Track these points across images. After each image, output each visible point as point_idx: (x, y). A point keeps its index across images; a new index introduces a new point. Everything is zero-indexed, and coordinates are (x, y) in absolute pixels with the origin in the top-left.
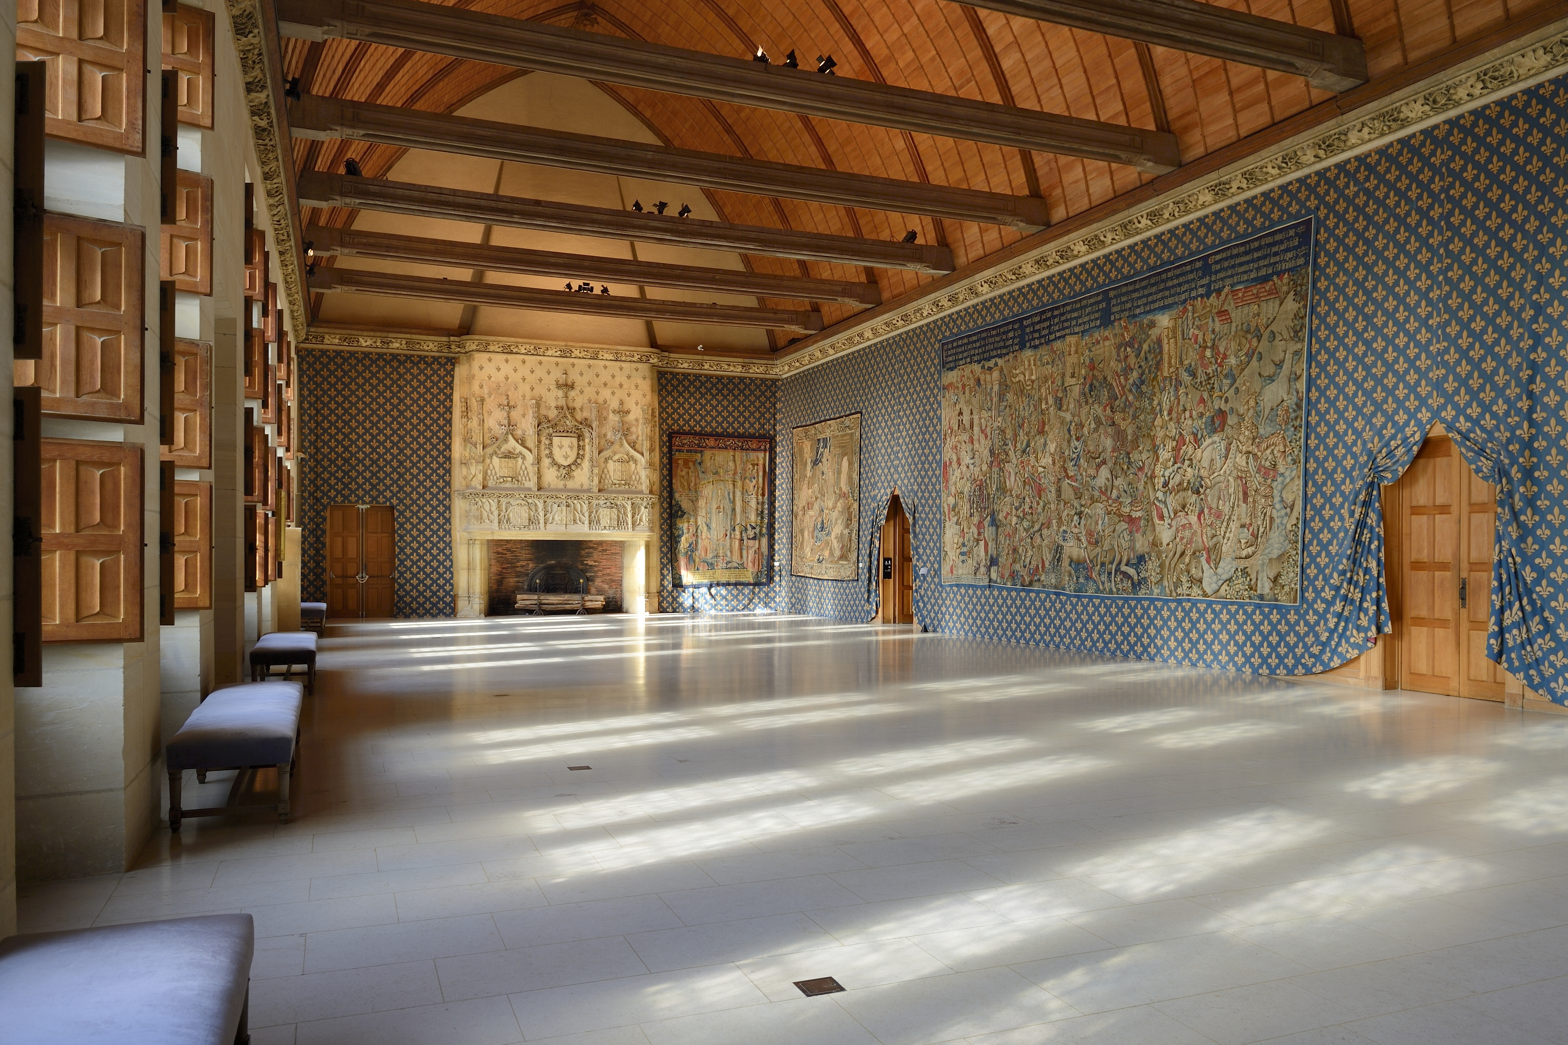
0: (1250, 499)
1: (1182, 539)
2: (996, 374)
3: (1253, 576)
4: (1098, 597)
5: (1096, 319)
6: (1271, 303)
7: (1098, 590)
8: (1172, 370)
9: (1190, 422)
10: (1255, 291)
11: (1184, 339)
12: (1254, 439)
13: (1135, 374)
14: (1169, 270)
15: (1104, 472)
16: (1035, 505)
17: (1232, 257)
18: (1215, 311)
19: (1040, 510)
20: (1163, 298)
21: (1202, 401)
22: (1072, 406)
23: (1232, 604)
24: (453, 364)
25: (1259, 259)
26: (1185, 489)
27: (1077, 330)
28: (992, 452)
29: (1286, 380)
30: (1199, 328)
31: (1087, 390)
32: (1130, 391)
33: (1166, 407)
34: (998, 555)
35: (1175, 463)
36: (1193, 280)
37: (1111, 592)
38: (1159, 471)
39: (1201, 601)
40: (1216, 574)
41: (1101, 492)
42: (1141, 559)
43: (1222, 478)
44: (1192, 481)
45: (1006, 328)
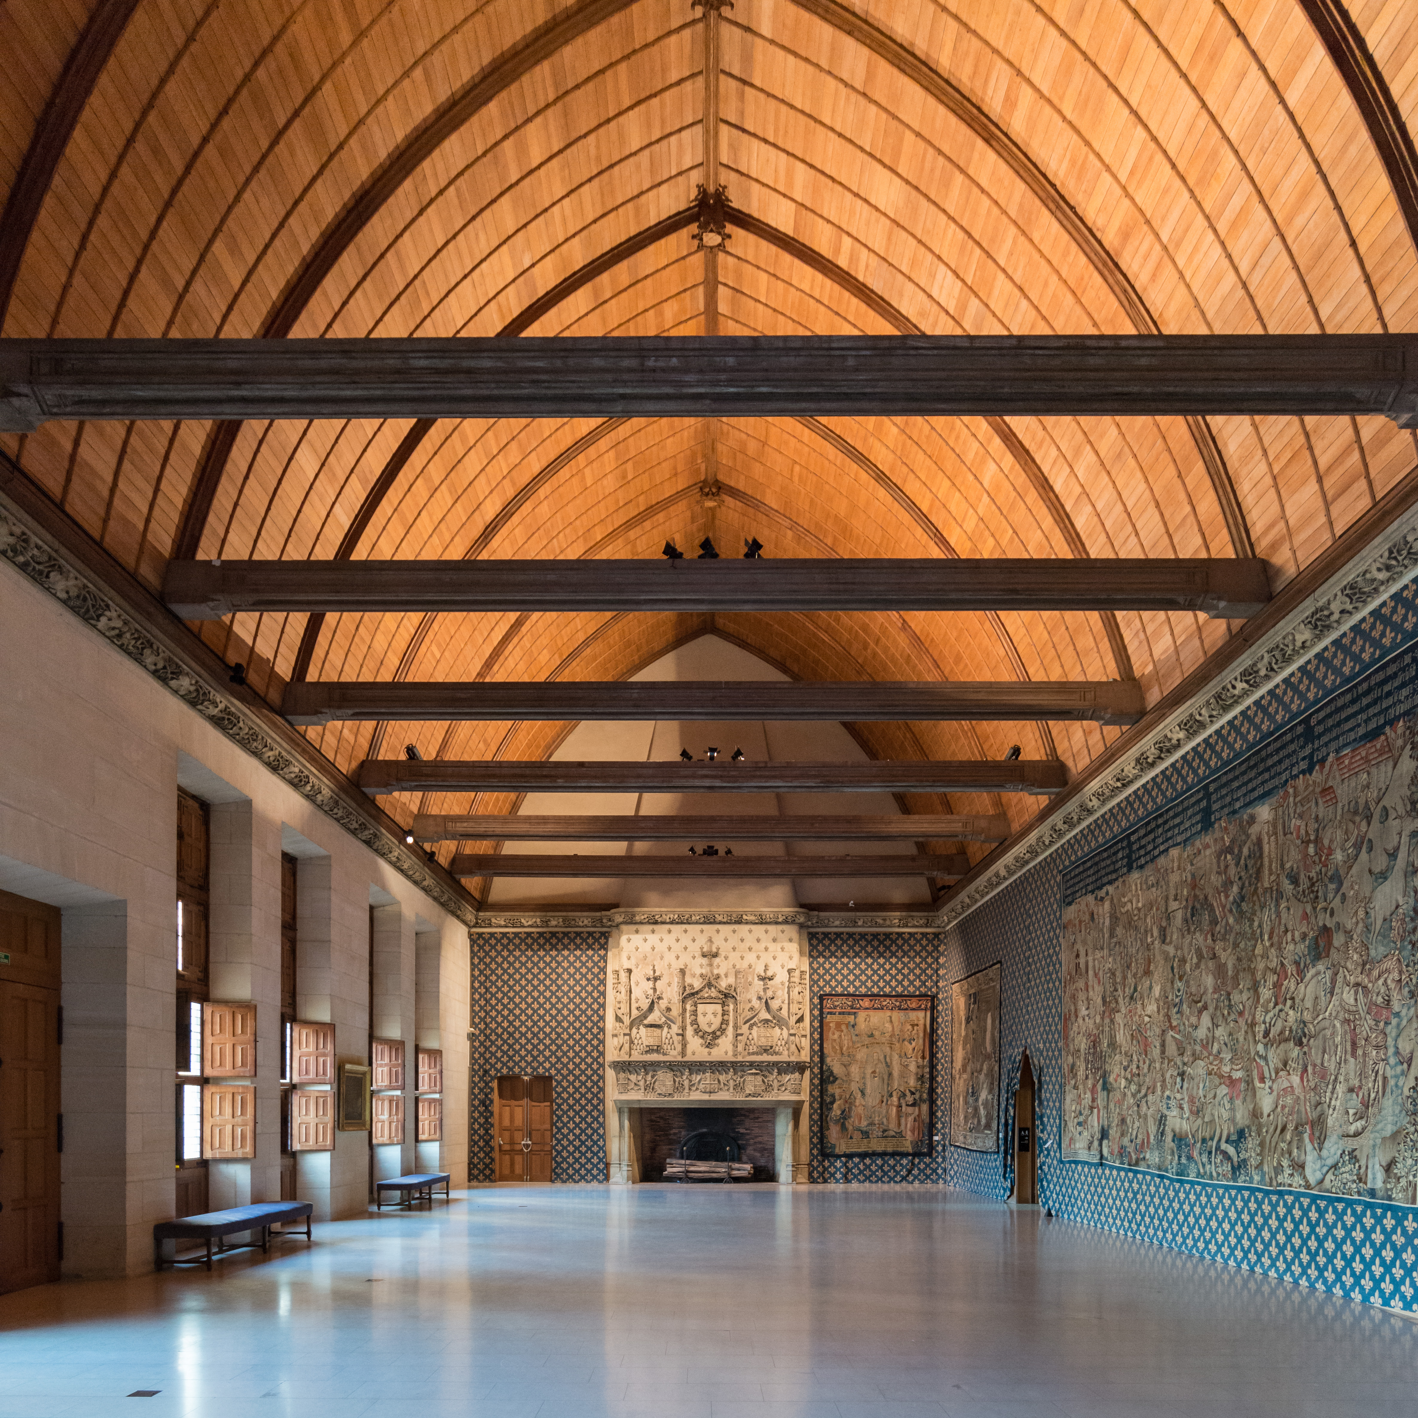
0: (1360, 1052)
1: (1283, 1107)
2: (1107, 904)
3: (1363, 1163)
4: (1199, 1183)
5: (1197, 823)
6: (1382, 767)
7: (1198, 1175)
8: (1273, 878)
9: (1291, 947)
10: (1364, 754)
11: (1285, 835)
12: (1364, 964)
13: (1235, 889)
14: (1269, 744)
15: (1206, 1020)
16: (1141, 1064)
17: (1338, 710)
18: (1318, 790)
19: (1146, 1070)
20: (1262, 783)
21: (1305, 916)
22: (1175, 937)
23: (1339, 1200)
24: (607, 938)
25: (1368, 706)
26: (1287, 1040)
27: (1179, 839)
28: (1104, 999)
29: (1401, 874)
30: (1301, 817)
31: (1189, 915)
32: (1231, 911)
33: (1266, 929)
34: (1109, 1126)
35: (1276, 1004)
36: (1294, 752)
37: (1211, 1177)
38: (1259, 1017)
39: (1304, 1195)
40: (1320, 1157)
41: (1203, 1046)
42: (1241, 1134)
43: (1327, 1023)
44: (1294, 1028)
45: (1115, 848)
